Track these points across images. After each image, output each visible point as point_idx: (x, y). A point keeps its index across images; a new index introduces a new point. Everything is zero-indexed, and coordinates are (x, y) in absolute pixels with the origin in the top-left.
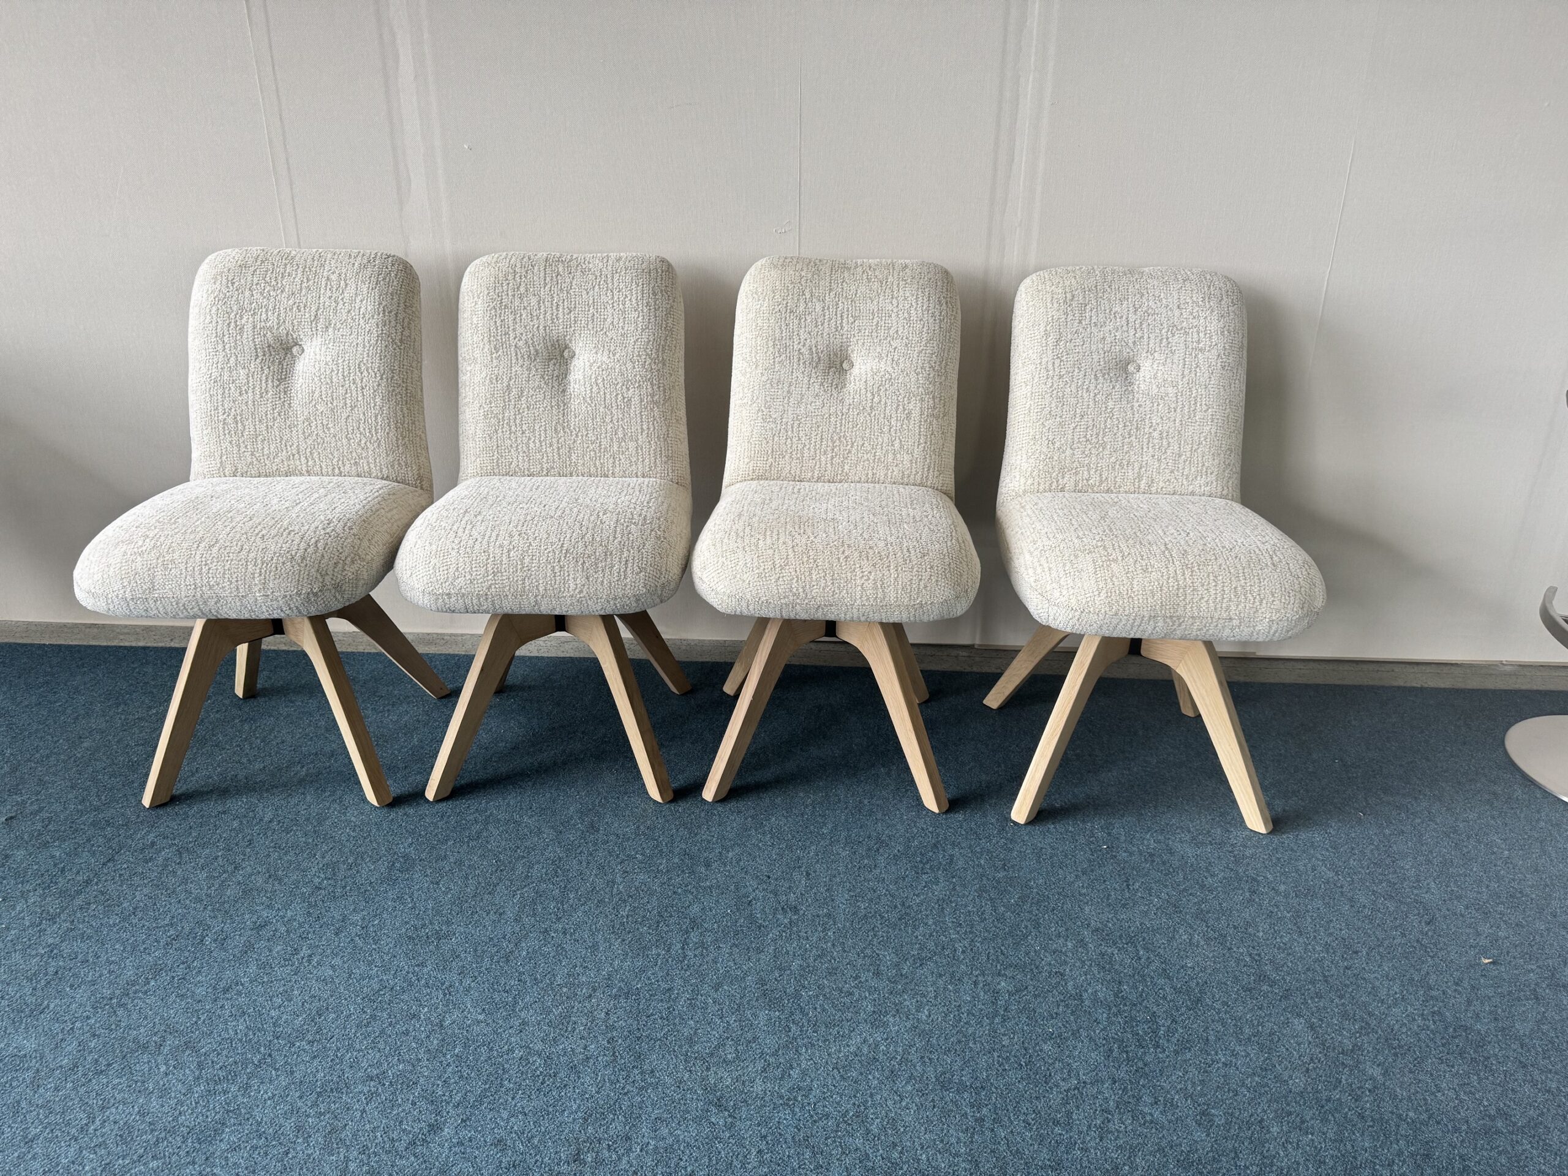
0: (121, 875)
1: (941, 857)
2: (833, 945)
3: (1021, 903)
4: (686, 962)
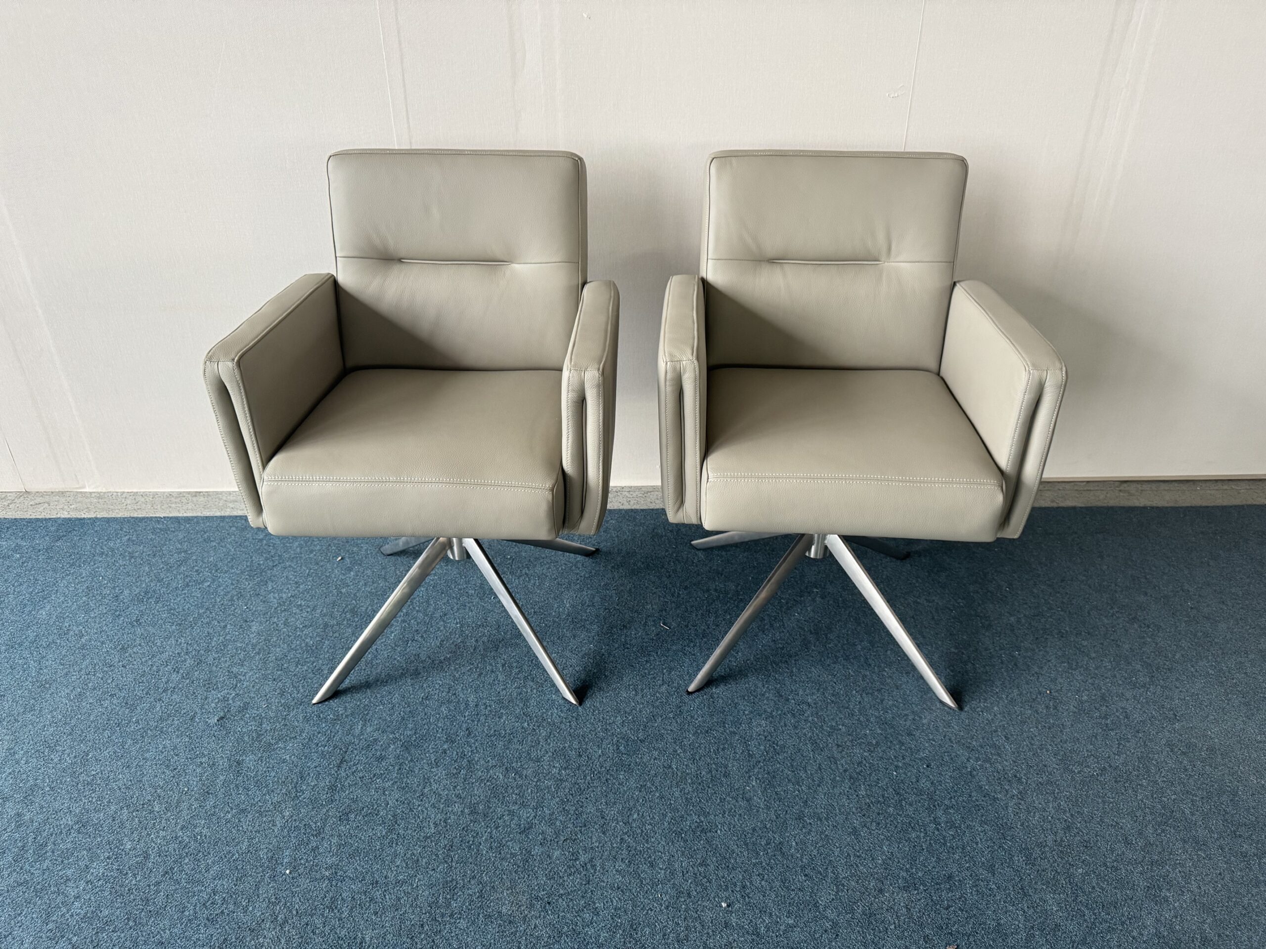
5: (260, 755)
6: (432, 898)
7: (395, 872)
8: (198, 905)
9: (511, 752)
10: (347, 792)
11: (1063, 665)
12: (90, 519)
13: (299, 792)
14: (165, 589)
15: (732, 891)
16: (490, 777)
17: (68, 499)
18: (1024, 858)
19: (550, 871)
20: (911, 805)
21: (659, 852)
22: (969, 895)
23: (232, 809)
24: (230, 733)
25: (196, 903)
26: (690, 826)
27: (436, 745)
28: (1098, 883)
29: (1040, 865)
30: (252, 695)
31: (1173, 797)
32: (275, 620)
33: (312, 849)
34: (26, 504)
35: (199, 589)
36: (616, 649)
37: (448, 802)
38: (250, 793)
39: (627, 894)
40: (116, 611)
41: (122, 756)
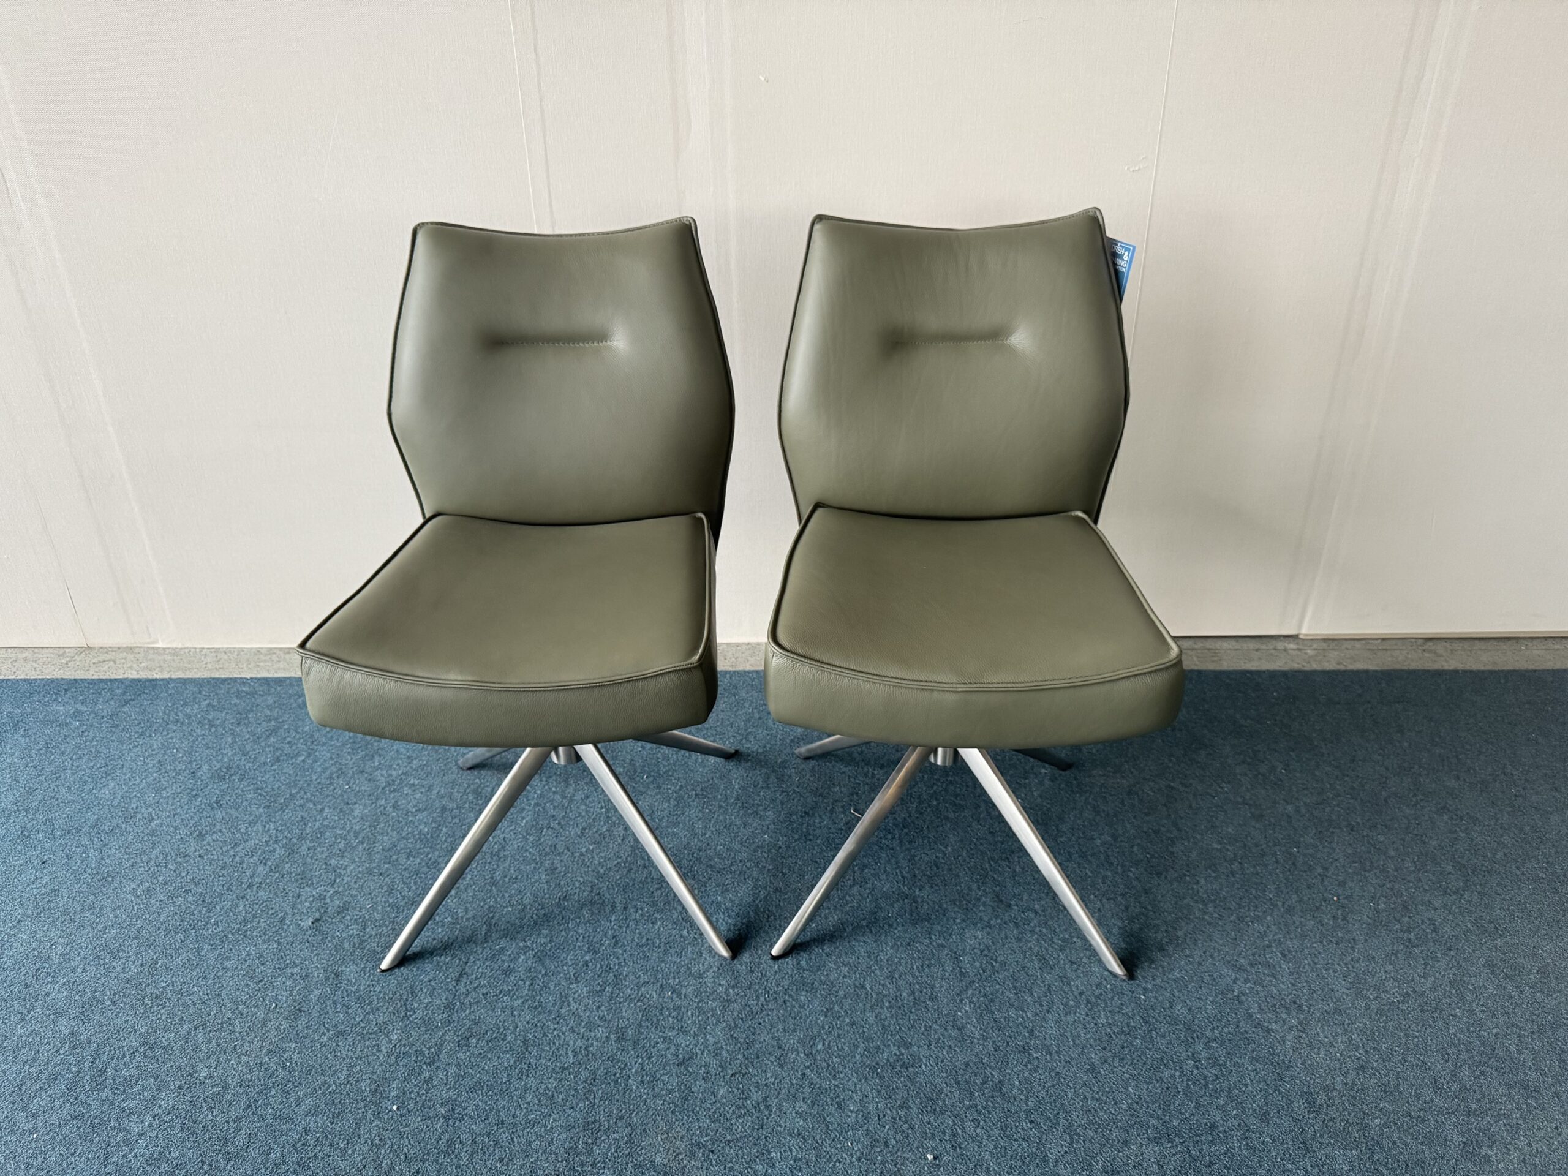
0: (483, 994)
1: (1420, 922)
2: (1366, 1051)
3: (1543, 980)
4: (1210, 1086)
5: (362, 966)
6: (570, 1143)
7: (525, 1111)
8: (287, 1146)
9: (668, 966)
10: (467, 1012)
11: (1354, 865)
12: (163, 680)
13: (410, 1011)
14: (250, 765)
15: (940, 1140)
16: (642, 996)
17: (138, 656)
18: (1306, 1104)
19: (715, 1112)
20: (1163, 1036)
21: (850, 1090)
22: (1237, 1150)
23: (328, 1030)
24: (327, 938)
25: (284, 1144)
26: (888, 1060)
27: (576, 956)
28: (1400, 1137)
29: (1326, 1114)
30: (354, 893)
31: (1495, 1031)
32: (383, 802)
33: (425, 1081)
34: (88, 662)
35: (292, 764)
36: (796, 841)
37: (590, 1026)
38: (350, 1011)
39: (810, 1142)
40: (192, 790)
41: (197, 965)
